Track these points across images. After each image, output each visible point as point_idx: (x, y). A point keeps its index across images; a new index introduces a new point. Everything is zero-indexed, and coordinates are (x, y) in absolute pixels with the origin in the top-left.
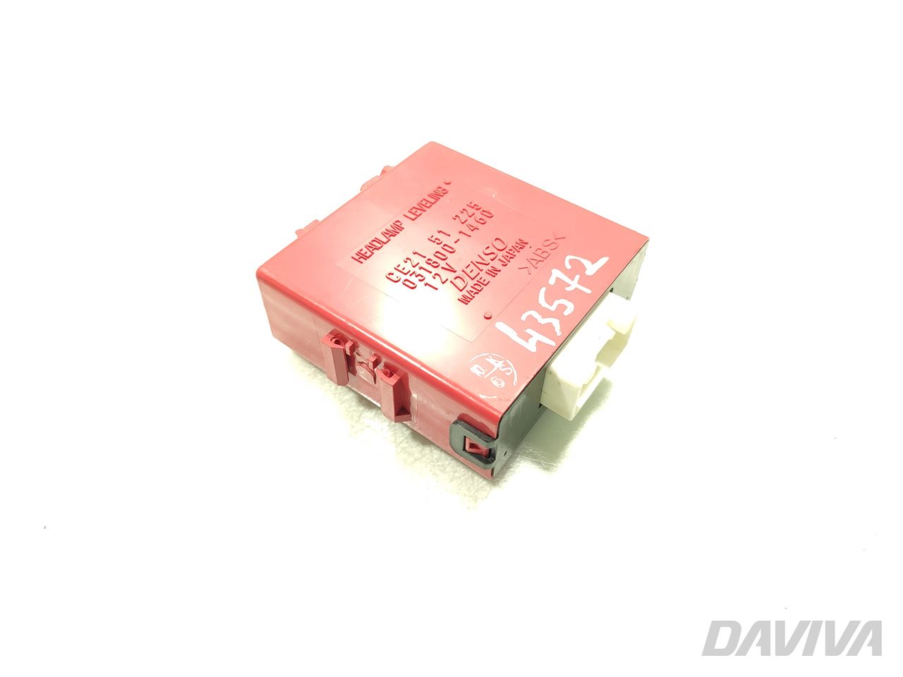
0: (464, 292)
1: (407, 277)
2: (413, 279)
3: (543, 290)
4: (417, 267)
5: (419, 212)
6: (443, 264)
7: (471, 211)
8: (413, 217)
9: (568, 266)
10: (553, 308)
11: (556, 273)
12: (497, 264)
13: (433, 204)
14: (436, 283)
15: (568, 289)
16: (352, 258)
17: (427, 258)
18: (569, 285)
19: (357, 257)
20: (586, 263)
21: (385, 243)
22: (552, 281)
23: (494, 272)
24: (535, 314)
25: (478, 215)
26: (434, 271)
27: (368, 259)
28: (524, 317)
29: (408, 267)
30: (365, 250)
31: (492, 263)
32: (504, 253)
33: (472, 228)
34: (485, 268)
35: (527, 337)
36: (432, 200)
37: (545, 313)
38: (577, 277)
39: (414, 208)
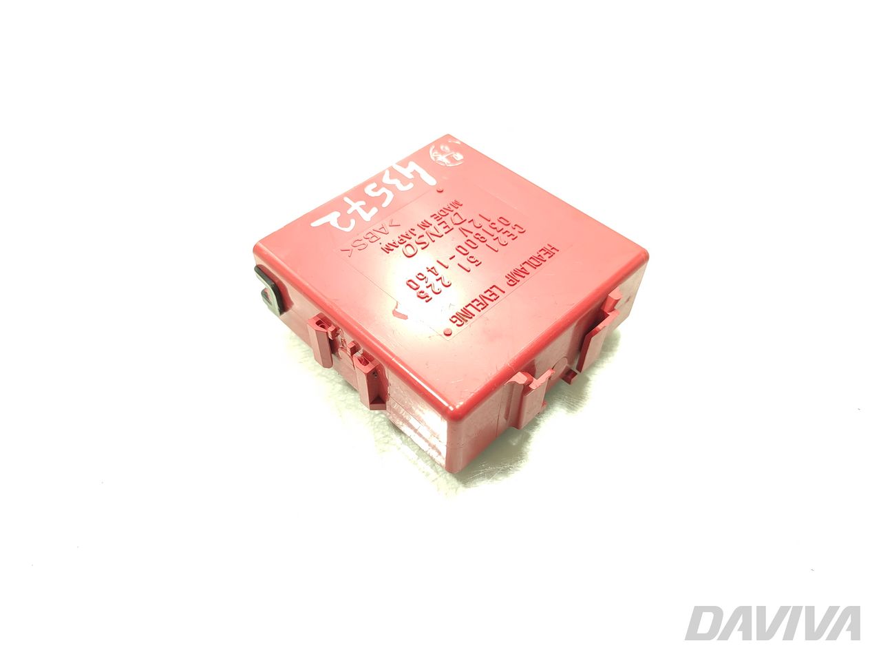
0: (456, 211)
1: (506, 228)
2: (499, 226)
3: (385, 204)
4: (495, 237)
5: (487, 295)
6: (471, 237)
7: (429, 292)
8: (494, 290)
9: (353, 222)
10: (383, 190)
11: (367, 217)
12: (419, 232)
13: (470, 304)
14: (479, 221)
15: (363, 203)
16: (558, 251)
17: (484, 244)
18: (361, 207)
19: (553, 251)
20: (334, 223)
21: (526, 262)
22: (374, 210)
23: (425, 225)
24: (401, 187)
25: (423, 286)
26: (480, 231)
27: (542, 248)
28: (410, 186)
29: (504, 238)
30: (546, 257)
31: (422, 232)
32: (408, 241)
33: (433, 270)
34: (431, 229)
35: (415, 173)
36: (470, 308)
37: (392, 188)
38: (350, 212)
39: (492, 301)
